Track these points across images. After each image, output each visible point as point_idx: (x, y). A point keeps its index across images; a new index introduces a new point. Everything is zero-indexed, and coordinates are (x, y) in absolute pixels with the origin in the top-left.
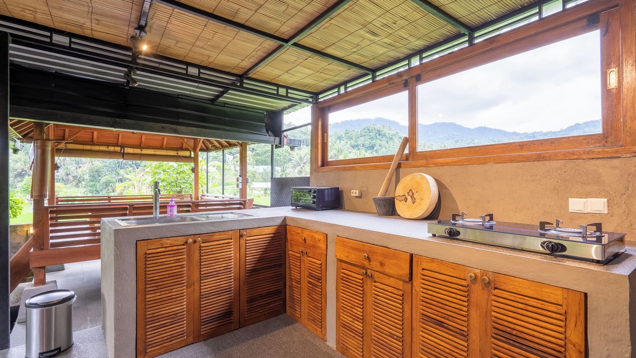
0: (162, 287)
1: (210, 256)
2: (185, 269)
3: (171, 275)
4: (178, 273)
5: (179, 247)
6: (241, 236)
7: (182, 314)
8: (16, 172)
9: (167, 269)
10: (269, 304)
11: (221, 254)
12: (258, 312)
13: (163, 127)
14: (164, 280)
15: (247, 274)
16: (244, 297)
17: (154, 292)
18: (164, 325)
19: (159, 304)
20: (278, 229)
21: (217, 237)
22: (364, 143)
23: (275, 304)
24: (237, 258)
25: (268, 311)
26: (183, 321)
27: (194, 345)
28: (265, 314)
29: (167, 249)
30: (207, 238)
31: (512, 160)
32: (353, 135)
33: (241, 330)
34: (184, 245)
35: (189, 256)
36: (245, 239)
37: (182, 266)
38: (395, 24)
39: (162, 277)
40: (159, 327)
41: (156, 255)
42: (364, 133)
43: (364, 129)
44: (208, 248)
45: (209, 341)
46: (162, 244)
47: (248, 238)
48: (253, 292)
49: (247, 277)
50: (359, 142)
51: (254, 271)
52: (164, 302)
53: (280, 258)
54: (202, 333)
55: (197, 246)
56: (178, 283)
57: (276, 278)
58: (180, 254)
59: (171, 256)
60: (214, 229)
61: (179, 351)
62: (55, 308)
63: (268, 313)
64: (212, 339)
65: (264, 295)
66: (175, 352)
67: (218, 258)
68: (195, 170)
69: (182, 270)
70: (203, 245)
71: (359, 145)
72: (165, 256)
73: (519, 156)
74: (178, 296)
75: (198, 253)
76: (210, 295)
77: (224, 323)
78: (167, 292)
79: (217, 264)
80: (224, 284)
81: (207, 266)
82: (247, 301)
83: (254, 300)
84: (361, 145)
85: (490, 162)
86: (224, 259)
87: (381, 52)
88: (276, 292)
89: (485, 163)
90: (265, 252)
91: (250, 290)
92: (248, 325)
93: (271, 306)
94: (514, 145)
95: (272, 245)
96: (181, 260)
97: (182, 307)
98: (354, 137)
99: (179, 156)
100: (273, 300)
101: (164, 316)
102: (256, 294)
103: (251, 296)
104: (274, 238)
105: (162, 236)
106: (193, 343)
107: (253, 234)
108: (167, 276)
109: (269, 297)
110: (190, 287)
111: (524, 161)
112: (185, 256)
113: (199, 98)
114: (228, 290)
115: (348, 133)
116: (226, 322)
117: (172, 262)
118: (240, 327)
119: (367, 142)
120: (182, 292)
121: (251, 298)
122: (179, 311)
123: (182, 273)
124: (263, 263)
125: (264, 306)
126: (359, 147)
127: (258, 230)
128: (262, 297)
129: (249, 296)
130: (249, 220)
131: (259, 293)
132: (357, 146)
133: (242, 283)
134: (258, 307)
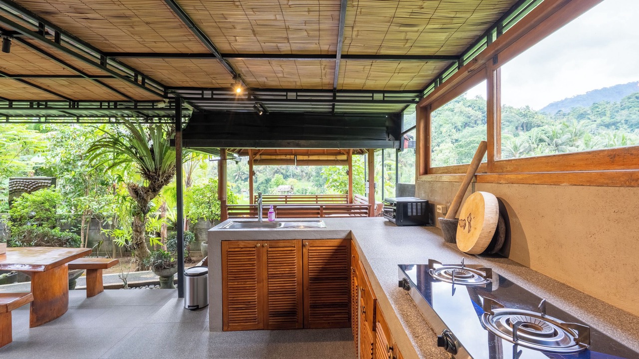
0: (239, 278)
1: (275, 260)
2: (256, 267)
3: (245, 270)
4: (250, 270)
5: (251, 249)
6: (303, 246)
7: (254, 303)
8: (274, 171)
9: (242, 265)
10: (333, 314)
11: (285, 259)
12: (321, 319)
13: (288, 143)
14: (240, 273)
15: (310, 281)
16: (308, 302)
17: (233, 281)
18: (241, 309)
19: (237, 291)
20: (342, 243)
21: (281, 244)
22: (628, 119)
23: (340, 316)
24: (300, 265)
25: (333, 321)
26: (255, 309)
27: (264, 331)
28: (329, 323)
29: (242, 250)
30: (273, 244)
31: (591, 182)
32: (607, 109)
33: (304, 331)
34: (254, 248)
35: (259, 257)
36: (307, 248)
37: (253, 265)
38: (423, 8)
39: (238, 271)
40: (237, 309)
41: (234, 253)
42: (628, 104)
43: (629, 98)
44: (274, 252)
45: (275, 332)
46: (239, 245)
47: (310, 248)
48: (316, 299)
49: (310, 284)
50: (618, 118)
51: (315, 280)
52: (241, 291)
53: (345, 271)
54: (270, 323)
55: (265, 249)
56: (251, 277)
57: (340, 291)
58: (252, 255)
59: (245, 255)
60: (279, 237)
61: (251, 332)
62: (197, 279)
63: (332, 323)
64: (277, 331)
65: (327, 304)
66: (249, 332)
67: (283, 262)
68: (349, 173)
69: (253, 267)
70: (270, 249)
71: (618, 123)
72: (241, 255)
73: (601, 174)
74: (250, 288)
75: (266, 256)
76: (276, 293)
77: (289, 320)
78: (242, 283)
79: (282, 267)
80: (288, 285)
81: (273, 268)
82: (311, 306)
83: (318, 307)
84: (623, 121)
85: (564, 182)
86: (288, 264)
87: (443, 38)
88: (341, 304)
89: (557, 184)
90: (327, 264)
91: (313, 297)
92: (312, 329)
93: (335, 316)
94: (601, 154)
95: (336, 257)
96: (252, 260)
97: (254, 298)
98: (609, 112)
99: (337, 160)
100: (338, 311)
101: (241, 301)
102: (320, 302)
103: (314, 302)
104: (337, 251)
105: (239, 238)
106: (263, 329)
107: (316, 245)
108: (242, 270)
109: (333, 307)
110: (260, 283)
111: (607, 185)
112: (255, 257)
113: (321, 113)
114: (292, 292)
115: (597, 107)
116: (290, 320)
117: (245, 260)
118: (303, 328)
119: (634, 117)
120: (253, 285)
121: (314, 304)
122: (251, 300)
123: (253, 270)
124: (326, 274)
125: (328, 315)
126: (619, 125)
127: (321, 241)
128: (325, 305)
129: (312, 302)
130: (311, 231)
131: (323, 302)
132: (614, 124)
133: (305, 289)
134: (322, 314)
